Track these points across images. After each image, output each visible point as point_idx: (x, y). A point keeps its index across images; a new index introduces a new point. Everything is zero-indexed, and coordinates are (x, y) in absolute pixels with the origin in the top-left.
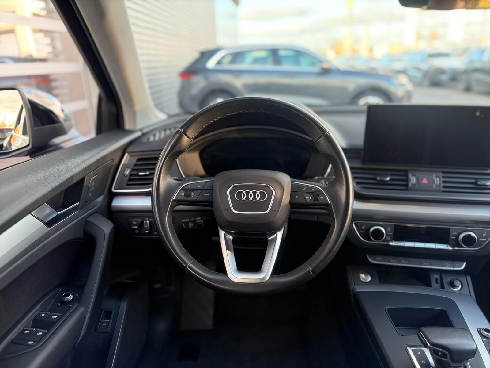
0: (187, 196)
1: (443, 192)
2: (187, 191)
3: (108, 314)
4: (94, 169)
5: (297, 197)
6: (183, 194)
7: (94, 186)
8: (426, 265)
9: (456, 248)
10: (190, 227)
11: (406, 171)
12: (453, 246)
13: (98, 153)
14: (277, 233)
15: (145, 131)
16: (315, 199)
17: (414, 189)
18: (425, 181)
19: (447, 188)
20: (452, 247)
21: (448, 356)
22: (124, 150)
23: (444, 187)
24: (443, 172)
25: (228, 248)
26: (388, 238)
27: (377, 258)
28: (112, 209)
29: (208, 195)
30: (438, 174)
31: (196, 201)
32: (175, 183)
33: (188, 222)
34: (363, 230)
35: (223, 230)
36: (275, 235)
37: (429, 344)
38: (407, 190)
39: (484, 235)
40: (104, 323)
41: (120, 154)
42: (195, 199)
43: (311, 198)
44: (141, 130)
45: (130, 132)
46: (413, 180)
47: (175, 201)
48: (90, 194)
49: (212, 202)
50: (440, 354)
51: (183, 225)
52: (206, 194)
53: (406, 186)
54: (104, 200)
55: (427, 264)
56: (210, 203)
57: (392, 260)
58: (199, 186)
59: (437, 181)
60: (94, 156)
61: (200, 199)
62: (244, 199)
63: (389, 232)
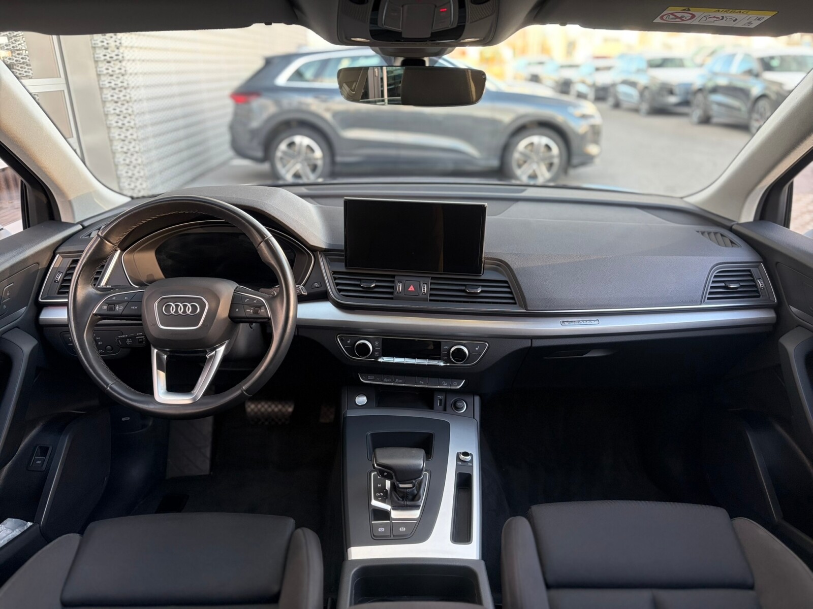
0: (110, 309)
1: (431, 300)
2: (111, 304)
3: (44, 451)
4: (8, 276)
5: (237, 310)
6: (105, 307)
7: (9, 297)
8: (421, 384)
9: (448, 364)
10: (128, 344)
11: (393, 276)
12: (446, 362)
13: (13, 257)
14: (217, 350)
15: (86, 224)
16: (256, 312)
17: (399, 298)
18: (411, 288)
19: (434, 296)
20: (444, 363)
21: (394, 477)
22: (55, 250)
23: (431, 295)
24: (432, 278)
25: (159, 368)
26: (377, 354)
27: (369, 377)
28: (41, 323)
29: (136, 307)
30: (426, 280)
31: (121, 315)
32: (97, 294)
33: (126, 338)
34: (348, 344)
35: (155, 347)
36: (214, 352)
37: (375, 465)
38: (391, 299)
39: (477, 349)
40: (39, 461)
41: (49, 255)
42: (120, 312)
43: (251, 311)
44: (80, 223)
45: (69, 225)
46: (400, 287)
47: (96, 315)
48: (5, 307)
49: (140, 316)
50: (385, 474)
51: (119, 343)
52: (133, 307)
53: (391, 294)
54: (27, 312)
55: (423, 383)
56: (138, 317)
57: (385, 380)
58: (126, 298)
59: (425, 288)
60: (7, 261)
61: (125, 312)
62: (172, 312)
63: (377, 347)
